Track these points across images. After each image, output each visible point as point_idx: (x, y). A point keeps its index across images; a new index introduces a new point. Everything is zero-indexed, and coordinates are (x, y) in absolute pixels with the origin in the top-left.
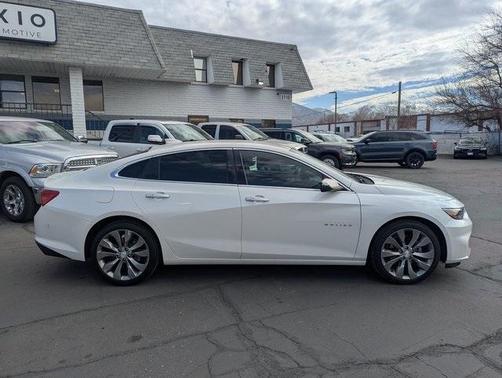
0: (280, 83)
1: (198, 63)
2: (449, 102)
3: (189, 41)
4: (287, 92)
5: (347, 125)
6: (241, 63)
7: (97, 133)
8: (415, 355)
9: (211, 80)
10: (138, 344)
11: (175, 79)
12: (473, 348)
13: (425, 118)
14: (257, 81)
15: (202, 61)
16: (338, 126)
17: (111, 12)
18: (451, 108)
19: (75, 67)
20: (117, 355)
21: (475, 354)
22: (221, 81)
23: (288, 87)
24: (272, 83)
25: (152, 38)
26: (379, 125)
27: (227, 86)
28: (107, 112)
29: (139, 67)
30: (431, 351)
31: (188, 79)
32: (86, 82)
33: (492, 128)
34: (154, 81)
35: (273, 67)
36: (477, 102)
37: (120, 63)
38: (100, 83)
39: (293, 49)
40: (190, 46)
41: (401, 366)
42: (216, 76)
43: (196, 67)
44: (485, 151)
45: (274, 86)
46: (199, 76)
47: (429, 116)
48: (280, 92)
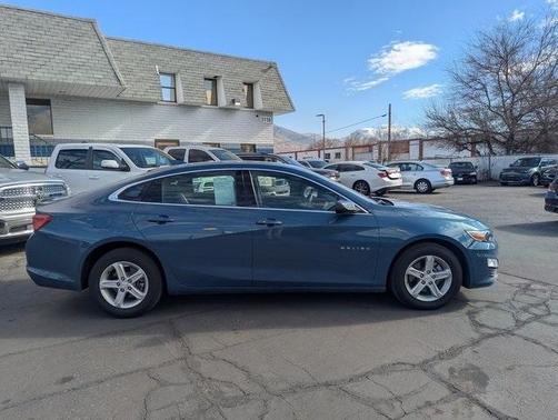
0: (259, 104)
1: (166, 81)
2: (439, 125)
3: (153, 56)
4: (267, 114)
5: (337, 151)
6: (214, 80)
7: (44, 160)
8: (366, 376)
9: (181, 99)
10: (68, 385)
11: (138, 97)
12: (425, 366)
13: (418, 142)
14: (233, 101)
15: (169, 78)
16: (327, 152)
17: (57, 19)
18: (442, 132)
19: (15, 83)
20: (41, 399)
21: (425, 370)
22: (192, 101)
23: (268, 109)
24: (251, 104)
25: (109, 51)
26: (371, 151)
27: (199, 107)
28: (56, 136)
29: (93, 83)
30: (382, 370)
31: (154, 98)
32: (29, 101)
33: (482, 152)
34: (112, 100)
35: (251, 86)
36: (466, 125)
37: (71, 80)
38: (47, 103)
39: (271, 66)
40: (154, 61)
41: (349, 386)
42: (186, 95)
43: (163, 85)
44: (475, 176)
45: (252, 107)
46: (167, 95)
47: (421, 141)
48: (259, 113)
